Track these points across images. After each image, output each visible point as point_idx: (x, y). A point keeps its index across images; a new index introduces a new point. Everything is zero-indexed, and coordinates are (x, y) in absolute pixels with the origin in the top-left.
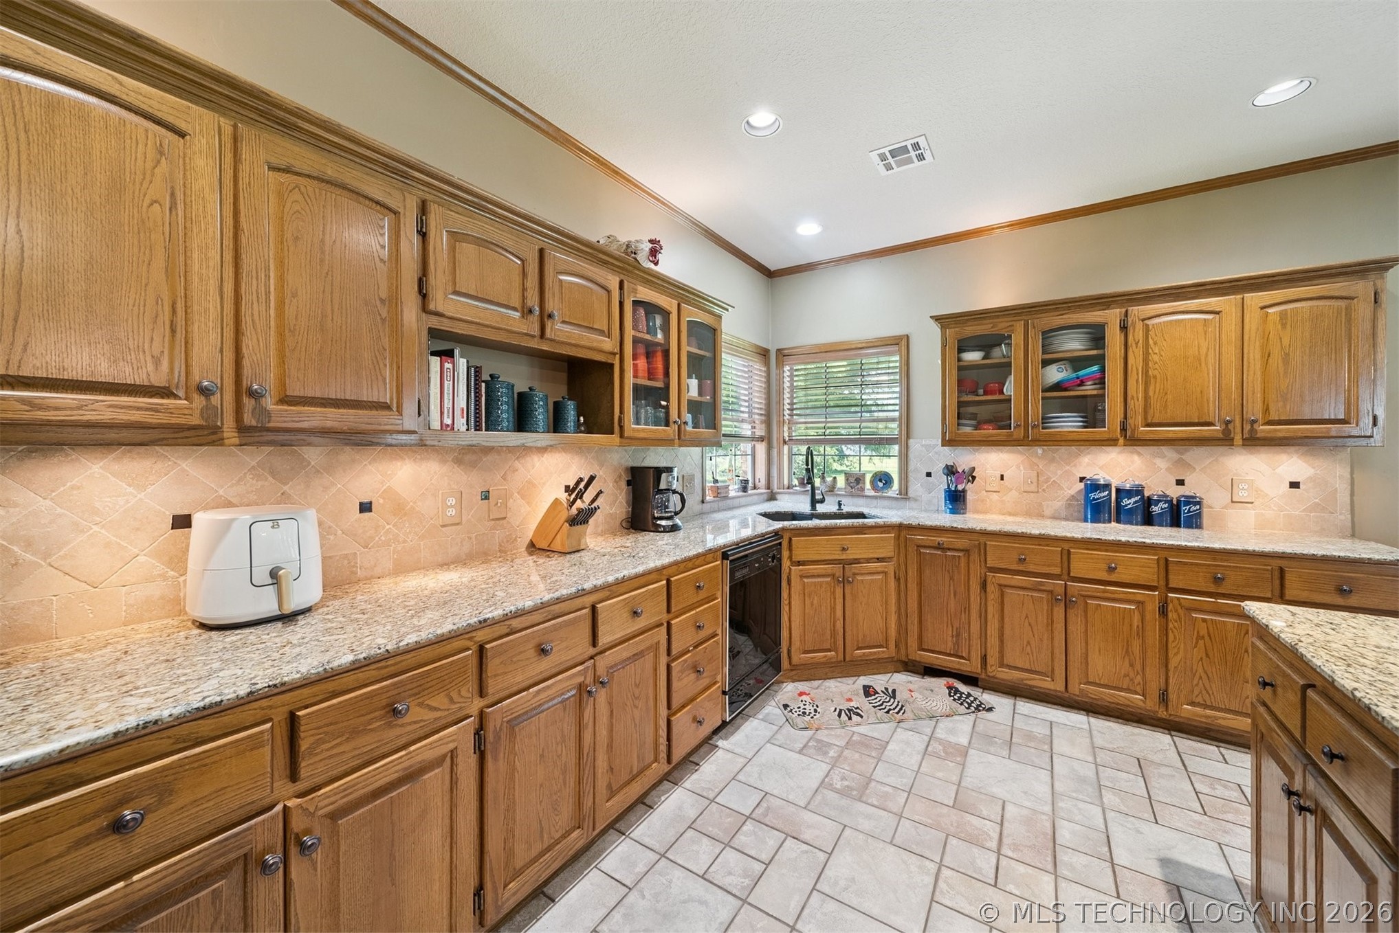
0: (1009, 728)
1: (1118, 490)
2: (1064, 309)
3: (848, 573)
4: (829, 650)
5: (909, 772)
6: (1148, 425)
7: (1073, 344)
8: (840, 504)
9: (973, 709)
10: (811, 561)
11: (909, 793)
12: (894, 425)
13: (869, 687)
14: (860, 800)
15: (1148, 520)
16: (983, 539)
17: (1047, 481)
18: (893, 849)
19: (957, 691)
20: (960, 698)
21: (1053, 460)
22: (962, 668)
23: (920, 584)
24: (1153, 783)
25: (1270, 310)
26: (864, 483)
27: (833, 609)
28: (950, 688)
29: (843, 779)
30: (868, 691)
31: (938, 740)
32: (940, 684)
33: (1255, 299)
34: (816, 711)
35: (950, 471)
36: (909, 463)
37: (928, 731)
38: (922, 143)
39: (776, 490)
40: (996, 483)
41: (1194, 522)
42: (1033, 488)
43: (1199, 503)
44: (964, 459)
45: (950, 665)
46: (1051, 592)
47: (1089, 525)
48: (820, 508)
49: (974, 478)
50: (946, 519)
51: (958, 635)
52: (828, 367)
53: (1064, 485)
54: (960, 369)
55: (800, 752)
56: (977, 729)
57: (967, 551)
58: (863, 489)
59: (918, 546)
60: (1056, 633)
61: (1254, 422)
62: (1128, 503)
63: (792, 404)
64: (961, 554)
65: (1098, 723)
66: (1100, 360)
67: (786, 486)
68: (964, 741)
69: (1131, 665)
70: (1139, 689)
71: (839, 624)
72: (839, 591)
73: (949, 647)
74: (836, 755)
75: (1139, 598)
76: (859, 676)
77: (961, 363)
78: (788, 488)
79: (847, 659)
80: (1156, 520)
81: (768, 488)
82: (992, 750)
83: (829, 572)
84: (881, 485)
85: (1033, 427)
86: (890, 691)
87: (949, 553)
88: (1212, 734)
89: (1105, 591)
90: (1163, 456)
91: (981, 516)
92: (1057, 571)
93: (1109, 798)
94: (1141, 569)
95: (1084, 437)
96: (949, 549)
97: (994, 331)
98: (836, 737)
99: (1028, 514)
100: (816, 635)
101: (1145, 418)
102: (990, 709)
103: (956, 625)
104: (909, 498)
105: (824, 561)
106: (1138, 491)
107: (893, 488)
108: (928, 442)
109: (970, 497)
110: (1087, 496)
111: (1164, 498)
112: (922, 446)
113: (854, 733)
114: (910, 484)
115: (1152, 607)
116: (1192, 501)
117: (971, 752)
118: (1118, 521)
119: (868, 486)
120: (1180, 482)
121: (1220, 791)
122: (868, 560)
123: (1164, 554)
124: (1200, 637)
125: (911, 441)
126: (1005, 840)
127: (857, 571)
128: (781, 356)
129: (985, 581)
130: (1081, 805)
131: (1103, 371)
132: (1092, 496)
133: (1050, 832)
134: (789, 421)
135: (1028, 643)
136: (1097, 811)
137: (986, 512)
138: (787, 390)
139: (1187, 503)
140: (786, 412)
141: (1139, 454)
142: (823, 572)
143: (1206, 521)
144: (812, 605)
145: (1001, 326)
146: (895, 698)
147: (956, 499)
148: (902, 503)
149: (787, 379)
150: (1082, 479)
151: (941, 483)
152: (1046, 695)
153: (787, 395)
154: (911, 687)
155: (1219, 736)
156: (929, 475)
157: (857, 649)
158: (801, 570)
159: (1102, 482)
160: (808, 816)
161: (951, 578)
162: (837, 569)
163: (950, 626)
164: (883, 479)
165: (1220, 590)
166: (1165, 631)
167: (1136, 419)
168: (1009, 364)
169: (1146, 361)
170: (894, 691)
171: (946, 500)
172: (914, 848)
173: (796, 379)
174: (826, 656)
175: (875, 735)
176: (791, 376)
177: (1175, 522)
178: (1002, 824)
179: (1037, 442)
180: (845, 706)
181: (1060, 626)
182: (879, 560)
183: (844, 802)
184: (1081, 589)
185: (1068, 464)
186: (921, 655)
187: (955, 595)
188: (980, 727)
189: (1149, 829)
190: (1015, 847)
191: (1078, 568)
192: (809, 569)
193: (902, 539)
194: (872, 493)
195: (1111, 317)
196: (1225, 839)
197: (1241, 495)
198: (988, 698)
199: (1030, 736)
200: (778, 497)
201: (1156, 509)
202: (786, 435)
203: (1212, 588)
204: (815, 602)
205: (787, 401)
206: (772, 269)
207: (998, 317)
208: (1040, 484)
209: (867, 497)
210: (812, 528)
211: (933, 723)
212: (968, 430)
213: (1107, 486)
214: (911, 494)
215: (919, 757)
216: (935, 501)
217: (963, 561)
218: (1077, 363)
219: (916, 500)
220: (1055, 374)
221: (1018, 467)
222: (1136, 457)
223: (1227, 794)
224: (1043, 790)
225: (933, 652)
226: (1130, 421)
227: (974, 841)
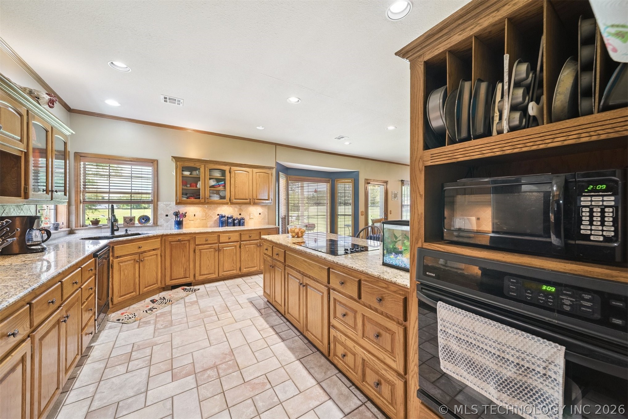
0: (206, 292)
1: (227, 217)
2: (215, 163)
3: (141, 257)
4: (132, 292)
5: (184, 313)
6: (235, 199)
7: (217, 174)
8: (126, 230)
9: (193, 291)
10: (124, 255)
11: (187, 317)
12: (150, 196)
13: (153, 300)
14: (172, 326)
15: (234, 225)
16: (194, 236)
17: (208, 216)
18: (190, 329)
19: (186, 289)
20: (188, 291)
21: (210, 209)
22: (187, 281)
23: (171, 256)
24: (242, 288)
25: (257, 174)
26: (135, 221)
27: (134, 274)
28: (183, 289)
29: (162, 325)
30: (153, 301)
31: (188, 303)
32: (180, 289)
33: (255, 170)
34: (135, 315)
35: (177, 214)
36: (158, 211)
37: (183, 302)
38: (182, 101)
39: (74, 228)
40: (193, 218)
41: (243, 224)
42: (204, 218)
43: (244, 219)
44: (182, 209)
45: (183, 282)
46: (214, 248)
47: (221, 228)
48: (116, 233)
49: (186, 216)
50: (175, 231)
51: (186, 270)
52: (110, 167)
53: (213, 217)
54: (183, 177)
55: (138, 327)
56: (197, 295)
57: (189, 241)
58: (134, 224)
59: (170, 242)
60: (216, 260)
61: (255, 199)
62: (230, 220)
63: (85, 182)
64: (187, 242)
65: (226, 282)
66: (224, 180)
67: (82, 225)
68: (196, 299)
69: (234, 263)
70: (235, 269)
71: (137, 280)
72: (137, 266)
73: (182, 276)
74: (154, 322)
75: (235, 245)
76: (145, 299)
77: (183, 175)
78: (83, 227)
79: (141, 293)
80: (236, 224)
81: (69, 227)
82: (204, 298)
83: (133, 258)
84: (143, 221)
85: (207, 199)
86: (162, 298)
87: (182, 242)
88: (249, 275)
89: (228, 245)
90: (237, 208)
91: (188, 229)
92: (216, 241)
93: (234, 294)
94: (235, 237)
95: (221, 202)
96: (182, 241)
97: (194, 166)
98: (151, 317)
99: (203, 227)
100: (126, 288)
101: (235, 197)
102: (199, 289)
103: (185, 267)
104: (158, 226)
105: (131, 254)
106: (232, 217)
107: (150, 222)
108: (167, 203)
109: (184, 223)
110: (220, 219)
111: (237, 219)
112: (164, 204)
113: (156, 314)
114: (158, 220)
115: (238, 246)
116: (243, 219)
117: (199, 301)
118: (227, 226)
119: (136, 222)
120: (240, 214)
121: (253, 284)
122: (149, 251)
123: (240, 232)
124: (247, 251)
125: (159, 203)
126: (217, 312)
127: (145, 256)
128: (78, 157)
129: (195, 249)
130: (230, 298)
131: (225, 183)
132: (221, 219)
133: (225, 306)
134: (83, 191)
135: (208, 265)
136: (233, 298)
137: (189, 228)
138: (82, 175)
139: (242, 220)
140: (82, 186)
141: (232, 207)
142: (130, 259)
143: (245, 224)
144: (124, 274)
145: (197, 165)
146: (165, 299)
147: (179, 224)
148: (155, 228)
149: (82, 169)
150: (218, 215)
151: (173, 219)
152: (212, 280)
153: (82, 178)
154: (169, 294)
155: (250, 274)
156: (167, 216)
157: (145, 288)
158: (119, 260)
159: (224, 215)
160: (156, 339)
161: (183, 251)
162: (136, 257)
163: (183, 268)
164: (145, 219)
165: (251, 239)
166: (240, 252)
167: (233, 198)
168: (199, 178)
169: (235, 182)
170: (164, 298)
171: (175, 224)
172: (195, 326)
173: (87, 169)
174: (131, 295)
175: (165, 311)
176: (85, 168)
177: (240, 225)
178: (215, 310)
179: (208, 203)
180: (147, 309)
181: (217, 258)
182: (154, 250)
183: (167, 329)
184: (222, 245)
185: (214, 210)
186: (171, 282)
187: (185, 257)
188: (198, 294)
189: (243, 296)
190: (220, 312)
191: (222, 240)
192: (123, 259)
193: (163, 240)
194: (140, 225)
195: (227, 168)
196: (255, 291)
197: (251, 217)
198: (196, 287)
199: (212, 291)
200: (76, 232)
201: (236, 222)
202: (82, 199)
203: (249, 239)
204: (126, 273)
205: (82, 181)
206: (72, 108)
207: (196, 162)
208: (207, 217)
209: (136, 227)
210: (124, 241)
211: (183, 299)
212: (185, 199)
213: (225, 216)
214: (159, 223)
215: (184, 309)
216: (170, 226)
217: (188, 244)
218: (218, 180)
219: (161, 226)
220: (212, 183)
221: (200, 212)
222: (231, 208)
223: (254, 284)
224: (221, 299)
225: (176, 279)
226: (231, 198)
227: (211, 316)
